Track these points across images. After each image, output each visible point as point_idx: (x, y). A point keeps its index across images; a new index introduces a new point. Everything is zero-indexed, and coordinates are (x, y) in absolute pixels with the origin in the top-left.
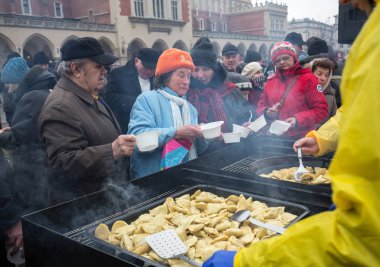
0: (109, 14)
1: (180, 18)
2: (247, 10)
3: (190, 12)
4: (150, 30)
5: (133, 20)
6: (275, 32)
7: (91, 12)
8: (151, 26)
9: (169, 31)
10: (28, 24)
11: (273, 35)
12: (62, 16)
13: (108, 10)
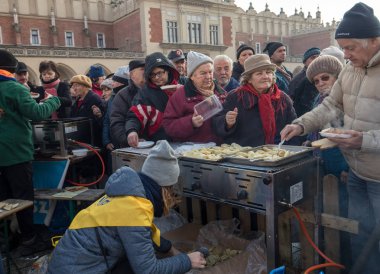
0: (140, 42)
1: (221, 42)
3: (233, 36)
5: (164, 47)
7: (128, 41)
12: (104, 46)
13: (140, 38)
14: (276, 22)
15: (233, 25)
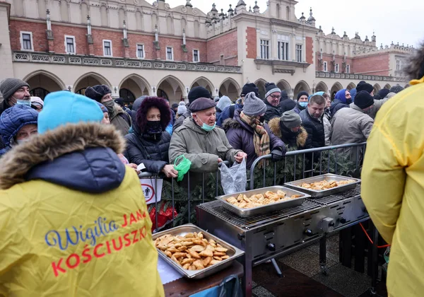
0: (236, 57)
1: (304, 60)
2: (372, 53)
3: (314, 55)
4: (274, 71)
5: (258, 63)
7: (222, 56)
8: (275, 67)
9: (292, 72)
10: (163, 67)
11: (398, 76)
12: (199, 61)
13: (236, 53)
14: (340, 43)
15: (314, 44)
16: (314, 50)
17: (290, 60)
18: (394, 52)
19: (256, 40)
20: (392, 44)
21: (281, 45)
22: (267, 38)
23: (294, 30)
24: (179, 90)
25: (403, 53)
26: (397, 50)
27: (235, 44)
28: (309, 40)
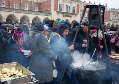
0: (50, 10)
3: (80, 11)
4: (64, 16)
5: (58, 12)
6: (115, 19)
8: (64, 14)
9: (71, 17)
10: (22, 12)
11: (113, 20)
13: (50, 9)
15: (80, 7)
16: (80, 9)
17: (70, 12)
18: (113, 11)
19: (57, 4)
20: (112, 8)
21: (67, 6)
22: (62, 4)
23: (72, 1)
24: (28, 21)
25: (116, 12)
26: (113, 10)
27: (50, 5)
28: (78, 5)
